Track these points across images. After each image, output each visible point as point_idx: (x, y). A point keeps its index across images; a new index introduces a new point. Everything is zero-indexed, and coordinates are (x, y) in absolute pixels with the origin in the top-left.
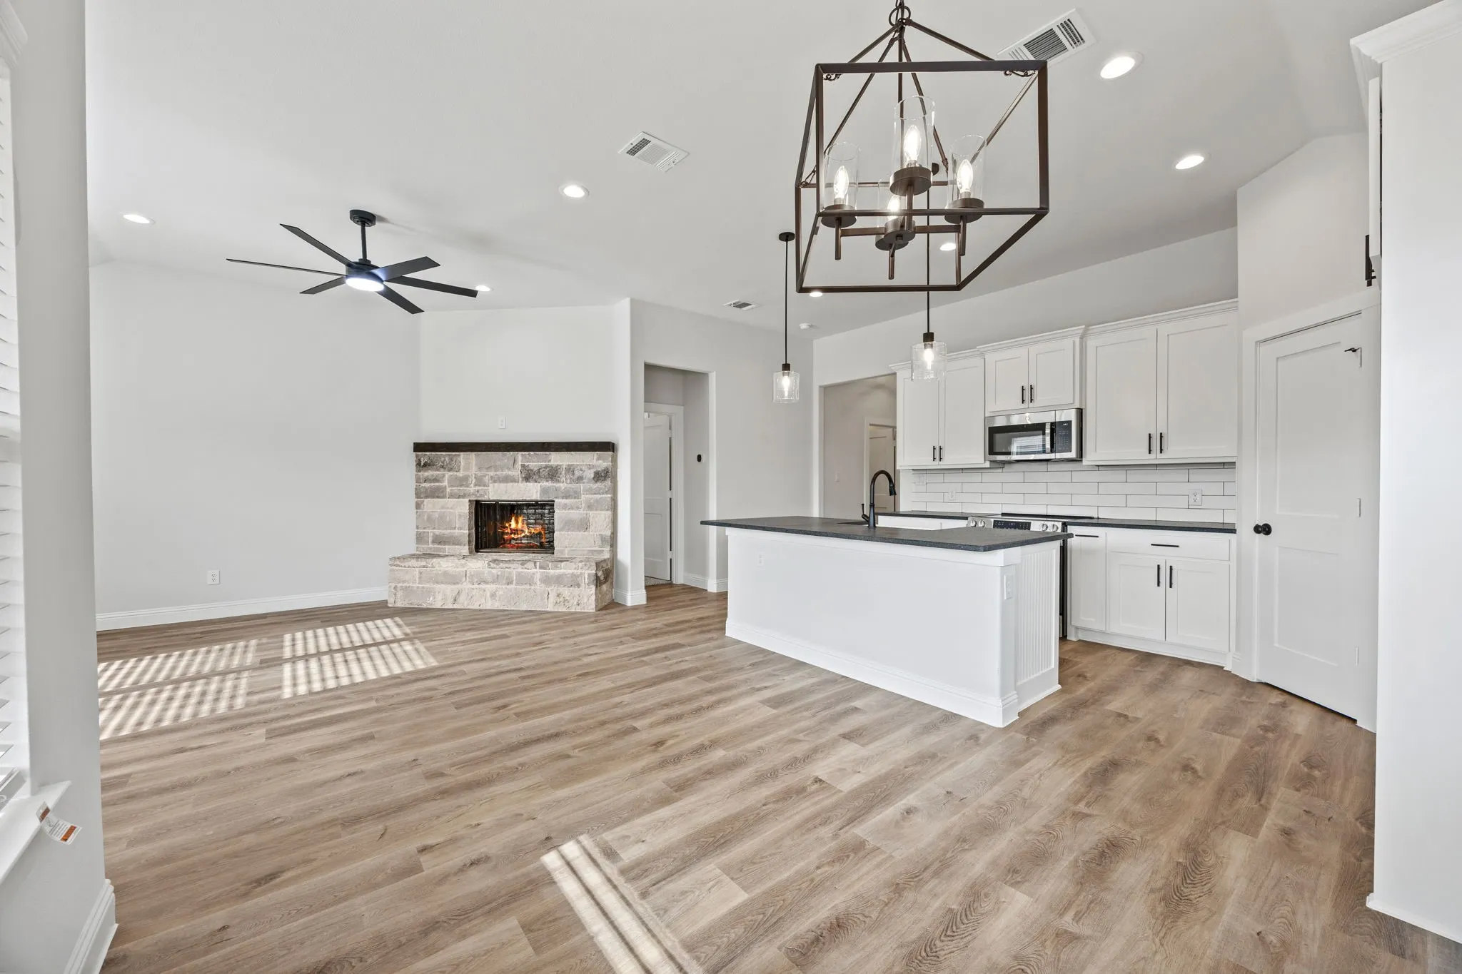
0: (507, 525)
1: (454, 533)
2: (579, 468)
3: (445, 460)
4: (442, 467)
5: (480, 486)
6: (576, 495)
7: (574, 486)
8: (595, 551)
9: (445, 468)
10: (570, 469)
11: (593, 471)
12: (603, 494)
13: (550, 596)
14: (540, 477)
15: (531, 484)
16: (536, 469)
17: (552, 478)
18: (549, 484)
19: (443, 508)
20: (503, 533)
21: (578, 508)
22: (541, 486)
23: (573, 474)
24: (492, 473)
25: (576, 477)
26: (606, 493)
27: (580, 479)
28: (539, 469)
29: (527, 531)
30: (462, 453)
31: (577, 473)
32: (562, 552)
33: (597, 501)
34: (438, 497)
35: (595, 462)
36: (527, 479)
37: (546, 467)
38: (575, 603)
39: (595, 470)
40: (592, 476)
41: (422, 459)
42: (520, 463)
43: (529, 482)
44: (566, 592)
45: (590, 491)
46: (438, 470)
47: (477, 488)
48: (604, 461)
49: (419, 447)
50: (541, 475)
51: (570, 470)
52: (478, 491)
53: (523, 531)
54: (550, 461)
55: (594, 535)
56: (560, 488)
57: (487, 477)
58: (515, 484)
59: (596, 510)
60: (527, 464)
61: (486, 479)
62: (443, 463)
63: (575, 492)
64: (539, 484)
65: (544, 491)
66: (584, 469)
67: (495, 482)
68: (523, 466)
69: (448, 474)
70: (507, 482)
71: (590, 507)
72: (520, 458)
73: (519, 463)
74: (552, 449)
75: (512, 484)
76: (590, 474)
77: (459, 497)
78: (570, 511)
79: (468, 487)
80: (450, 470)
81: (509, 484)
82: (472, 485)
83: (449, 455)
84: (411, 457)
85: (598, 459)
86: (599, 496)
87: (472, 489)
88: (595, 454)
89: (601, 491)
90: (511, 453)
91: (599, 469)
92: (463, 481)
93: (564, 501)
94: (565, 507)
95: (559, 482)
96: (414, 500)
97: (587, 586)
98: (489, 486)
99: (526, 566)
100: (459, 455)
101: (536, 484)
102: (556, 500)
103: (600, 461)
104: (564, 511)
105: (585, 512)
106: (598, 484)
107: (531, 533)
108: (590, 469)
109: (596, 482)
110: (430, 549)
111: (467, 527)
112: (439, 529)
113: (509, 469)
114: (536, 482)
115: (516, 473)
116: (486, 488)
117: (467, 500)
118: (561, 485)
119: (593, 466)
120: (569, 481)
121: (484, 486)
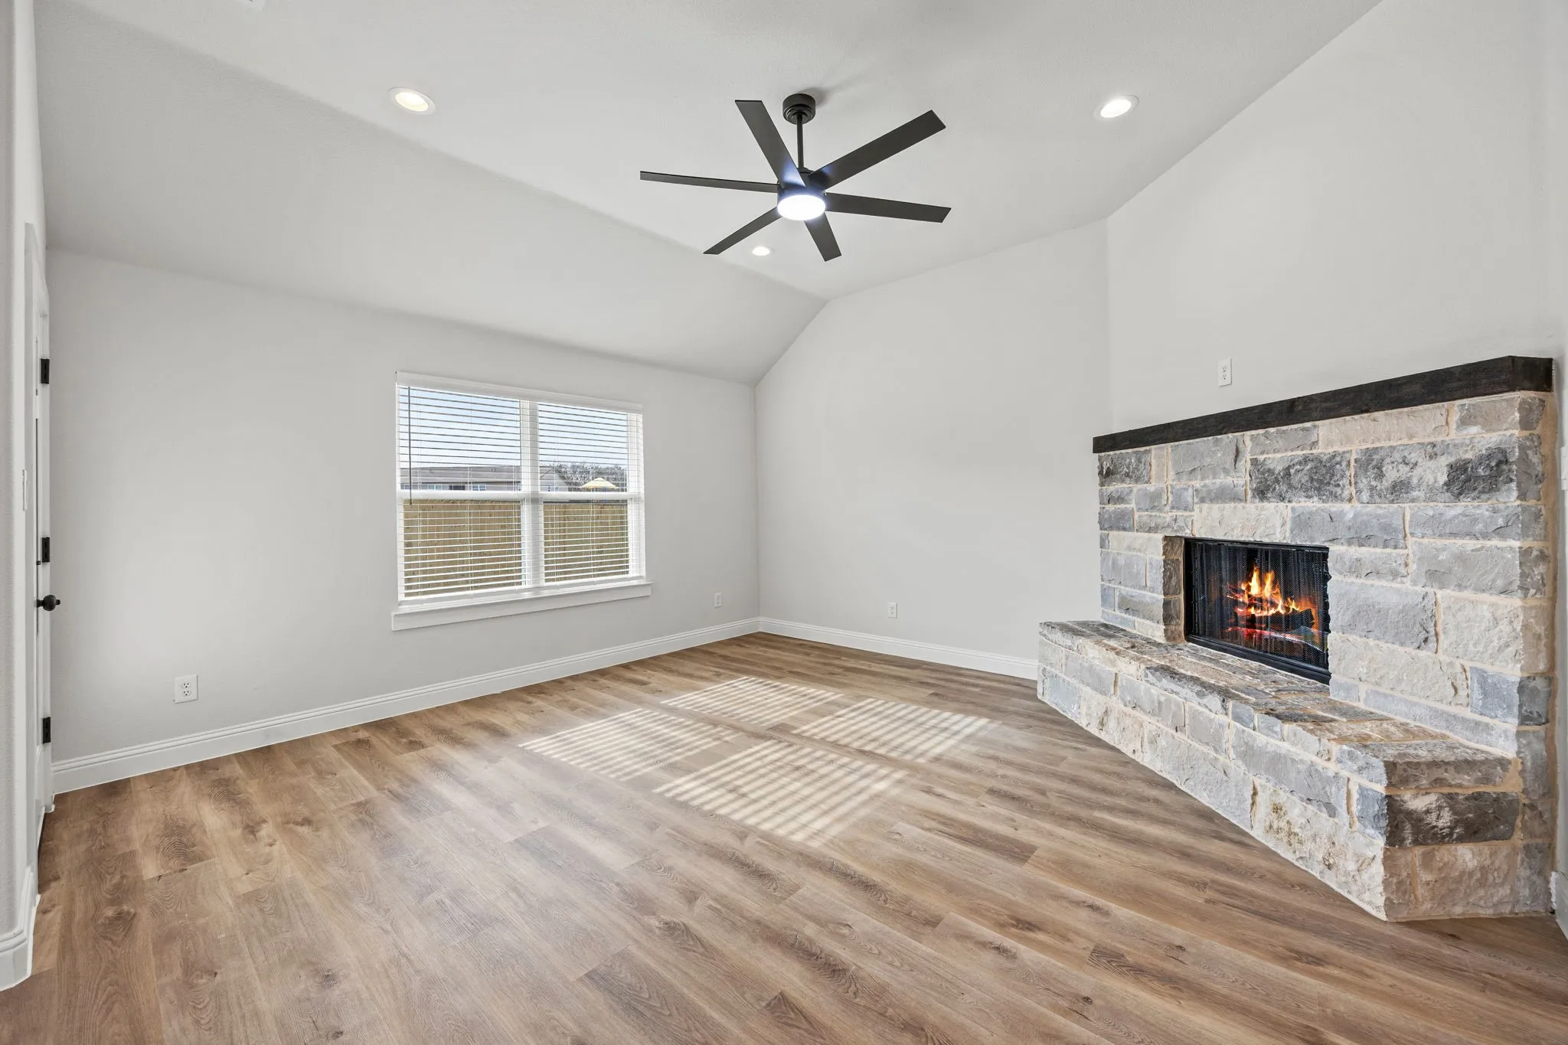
0: (1243, 587)
1: (1144, 596)
2: (1397, 456)
3: (1130, 463)
4: (1127, 475)
5: (1178, 509)
6: (1390, 536)
7: (1385, 509)
8: (1464, 720)
9: (1131, 477)
10: (1370, 460)
11: (1444, 461)
12: (1485, 536)
13: (1258, 799)
14: (1291, 486)
15: (1273, 505)
16: (1279, 468)
17: (1318, 489)
18: (1313, 504)
19: (1129, 548)
20: (1236, 603)
21: (1395, 574)
22: (1293, 509)
23: (1380, 476)
24: (1198, 484)
25: (1387, 483)
26: (1500, 532)
27: (1400, 489)
28: (1289, 468)
29: (1280, 603)
30: (1153, 447)
31: (1392, 474)
32: (1348, 689)
33: (1461, 558)
34: (1124, 529)
35: (1454, 435)
36: (1262, 493)
37: (1306, 460)
38: (1320, 856)
39: (1452, 460)
40: (1443, 478)
41: (1105, 463)
42: (1249, 457)
43: (1267, 499)
44: (1296, 811)
45: (1438, 527)
46: (1123, 481)
47: (1175, 513)
48: (1488, 427)
49: (1103, 444)
50: (1295, 481)
51: (1371, 463)
52: (1176, 520)
53: (1274, 605)
54: (1314, 444)
55: (1451, 664)
56: (1342, 513)
57: (1190, 491)
58: (1240, 505)
59: (1460, 587)
60: (1261, 458)
61: (1188, 496)
62: (1128, 468)
63: (1386, 528)
64: (1290, 505)
65: (1301, 522)
66: (1413, 457)
67: (1202, 500)
68: (1254, 462)
69: (1137, 487)
70: (1224, 502)
71: (1436, 576)
72: (1249, 443)
73: (1247, 457)
74: (1314, 414)
75: (1232, 505)
76: (1436, 472)
77: (1150, 530)
78: (1369, 582)
79: (1160, 510)
80: (1137, 480)
81: (1227, 506)
82: (1168, 508)
83: (1136, 452)
84: (1091, 461)
85: (1464, 422)
86: (1470, 544)
87: (1167, 516)
88: (1456, 408)
89: (1479, 527)
90: (1230, 435)
91: (1469, 456)
92: (1153, 501)
93: (1355, 551)
94: (1355, 568)
95: (1336, 497)
96: (1097, 532)
97: (1357, 825)
98: (1193, 510)
99: (1205, 701)
100: (1149, 451)
101: (1281, 504)
102: (1335, 550)
103: (1474, 430)
104: (1352, 579)
105: (1419, 589)
106: (1466, 506)
107: (1287, 609)
108: (1432, 456)
109: (1458, 496)
110: (1116, 617)
111: (1160, 588)
112: (1126, 586)
113: (1226, 472)
114: (1283, 499)
115: (1241, 479)
116: (1187, 514)
117: (1159, 536)
118: (1346, 506)
119: (1446, 449)
120: (1365, 496)
121: (1185, 510)
